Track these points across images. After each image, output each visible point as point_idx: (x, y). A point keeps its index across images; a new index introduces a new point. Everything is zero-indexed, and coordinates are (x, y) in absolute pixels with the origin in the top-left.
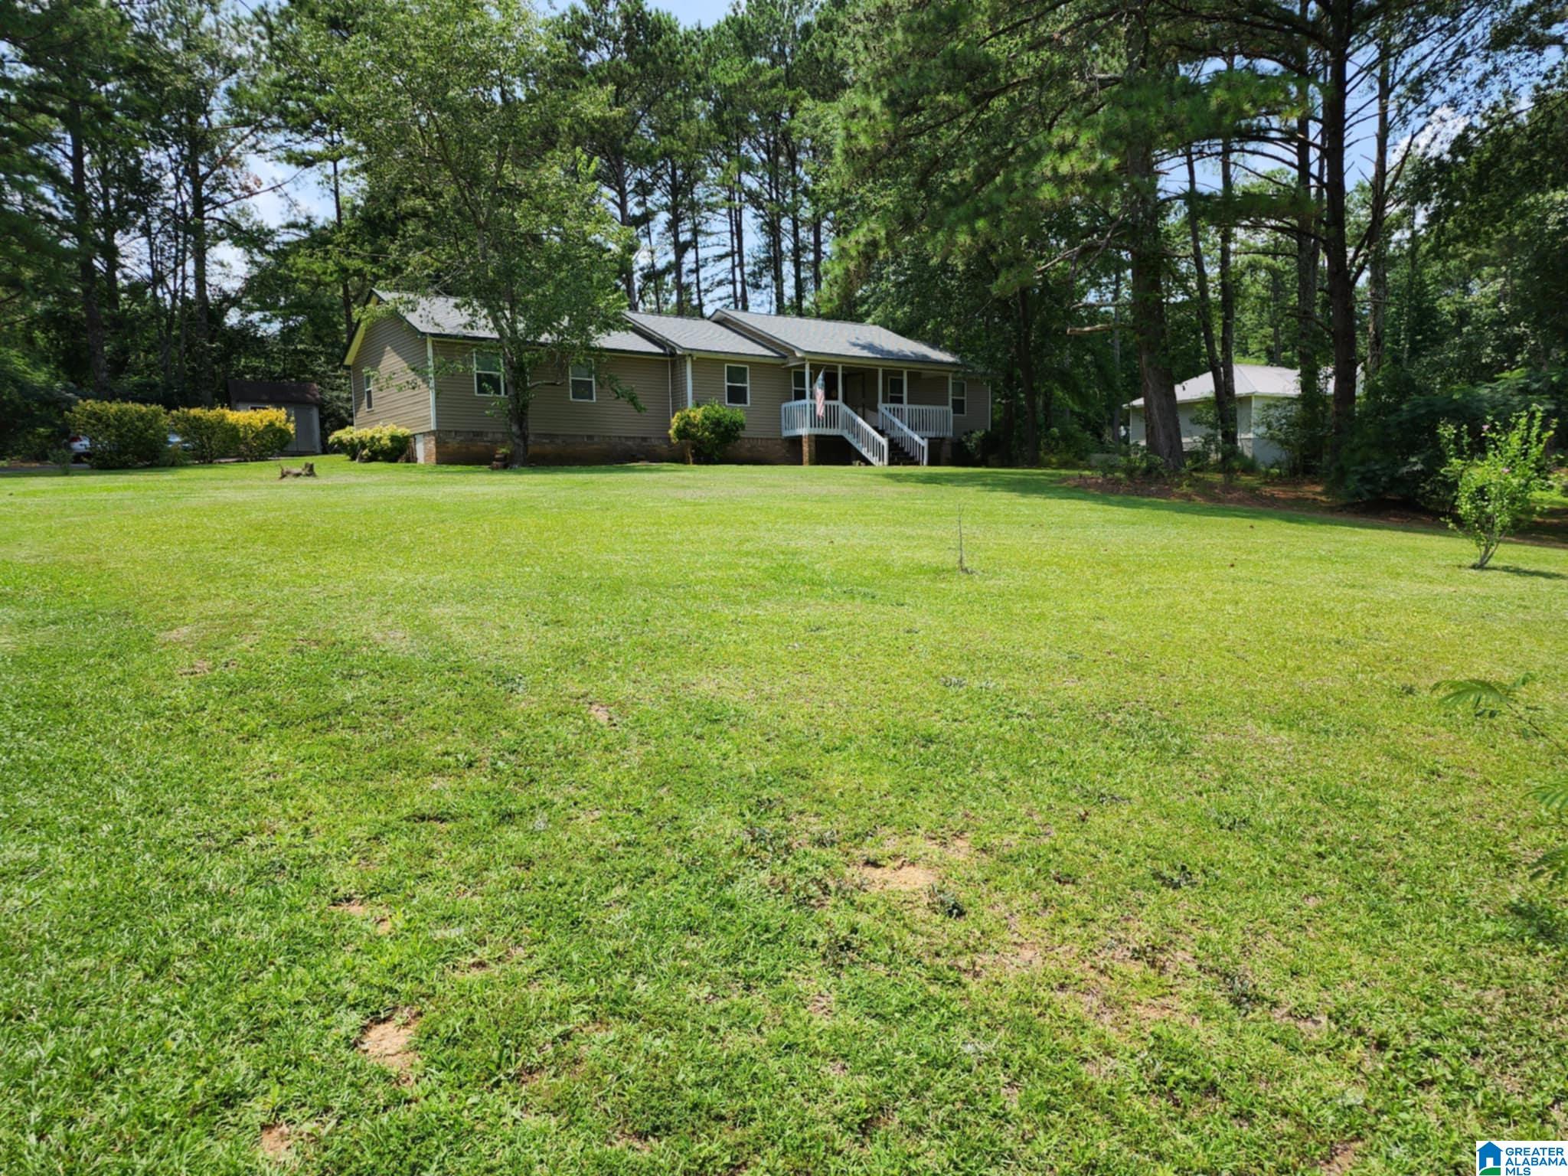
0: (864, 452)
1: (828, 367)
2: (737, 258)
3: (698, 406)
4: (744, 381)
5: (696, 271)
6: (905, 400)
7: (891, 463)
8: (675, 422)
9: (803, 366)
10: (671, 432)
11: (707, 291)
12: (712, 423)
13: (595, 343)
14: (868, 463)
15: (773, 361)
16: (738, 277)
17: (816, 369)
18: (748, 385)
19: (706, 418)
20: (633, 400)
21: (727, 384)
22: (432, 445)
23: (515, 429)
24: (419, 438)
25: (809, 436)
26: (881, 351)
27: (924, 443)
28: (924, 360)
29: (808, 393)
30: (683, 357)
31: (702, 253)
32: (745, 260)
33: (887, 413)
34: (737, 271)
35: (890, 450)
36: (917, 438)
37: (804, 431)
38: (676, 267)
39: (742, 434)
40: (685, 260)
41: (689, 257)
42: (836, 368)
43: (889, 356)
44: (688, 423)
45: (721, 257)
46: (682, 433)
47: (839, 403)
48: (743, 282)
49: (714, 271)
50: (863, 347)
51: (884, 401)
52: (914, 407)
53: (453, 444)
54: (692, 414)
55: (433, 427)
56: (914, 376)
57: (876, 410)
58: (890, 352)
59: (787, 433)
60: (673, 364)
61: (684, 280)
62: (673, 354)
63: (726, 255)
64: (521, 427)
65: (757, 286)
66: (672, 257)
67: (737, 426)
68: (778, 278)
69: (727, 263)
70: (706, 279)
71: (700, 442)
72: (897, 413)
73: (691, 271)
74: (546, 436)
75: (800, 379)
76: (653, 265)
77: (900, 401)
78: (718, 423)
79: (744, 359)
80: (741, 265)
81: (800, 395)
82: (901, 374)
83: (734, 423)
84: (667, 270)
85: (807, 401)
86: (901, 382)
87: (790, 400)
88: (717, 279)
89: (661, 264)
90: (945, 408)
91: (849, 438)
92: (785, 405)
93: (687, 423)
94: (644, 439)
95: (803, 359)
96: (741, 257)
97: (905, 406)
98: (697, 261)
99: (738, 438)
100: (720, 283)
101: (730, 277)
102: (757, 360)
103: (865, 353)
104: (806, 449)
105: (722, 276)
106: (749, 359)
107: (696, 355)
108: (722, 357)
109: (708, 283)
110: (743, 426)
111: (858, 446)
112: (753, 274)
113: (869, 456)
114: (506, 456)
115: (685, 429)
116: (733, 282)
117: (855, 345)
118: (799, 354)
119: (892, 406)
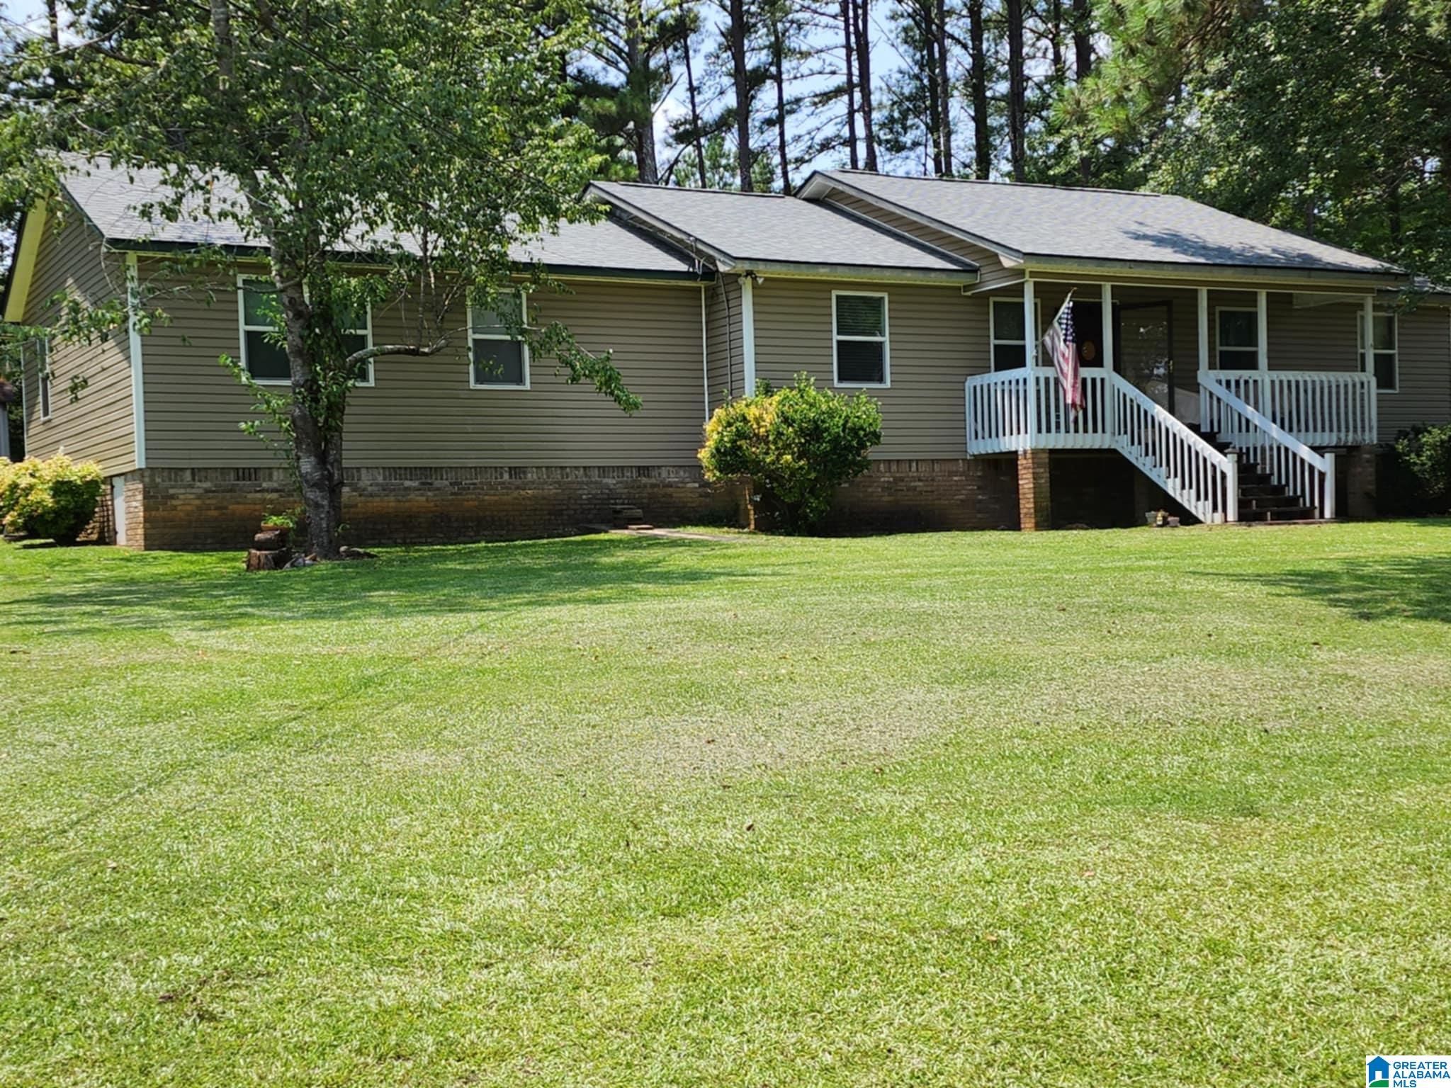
0: (1172, 487)
1: (1082, 290)
2: (857, 96)
3: (768, 391)
4: (877, 329)
5: (779, 121)
6: (1263, 360)
7: (1247, 515)
8: (713, 430)
9: (1018, 290)
10: (704, 455)
11: (800, 161)
12: (802, 432)
13: (516, 253)
14: (1188, 519)
15: (943, 281)
16: (860, 131)
17: (1049, 296)
18: (886, 339)
19: (787, 421)
20: (610, 382)
21: (836, 337)
22: (138, 502)
23: (307, 465)
24: (118, 482)
25: (1035, 452)
26: (1203, 249)
27: (1325, 464)
28: (1308, 266)
29: (1030, 353)
30: (733, 278)
31: (790, 91)
32: (875, 99)
33: (1220, 391)
34: (859, 118)
35: (1241, 481)
36: (1305, 452)
37: (1021, 442)
38: (739, 116)
39: (871, 453)
40: (756, 104)
41: (766, 98)
42: (1098, 290)
43: (1222, 260)
44: (742, 432)
45: (826, 97)
46: (730, 458)
47: (1106, 372)
48: (870, 138)
49: (813, 123)
50: (1160, 241)
51: (1212, 366)
52: (1286, 376)
53: (186, 499)
54: (753, 412)
55: (139, 462)
56: (1279, 302)
57: (1195, 387)
58: (1222, 251)
59: (979, 447)
60: (712, 295)
61: (754, 143)
62: (710, 274)
63: (838, 92)
64: (322, 459)
65: (896, 147)
66: (731, 100)
67: (860, 437)
68: (940, 124)
69: (839, 107)
70: (798, 138)
71: (774, 475)
72: (1249, 393)
73: (769, 122)
74: (412, 472)
75: (1010, 317)
76: (696, 117)
77: (1250, 362)
78: (814, 431)
79: (876, 277)
80: (867, 109)
81: (1011, 358)
82: (1252, 299)
83: (855, 431)
84: (722, 123)
85: (1030, 371)
86: (1253, 318)
87: (986, 370)
88: (819, 138)
89: (711, 111)
90: (1358, 376)
91: (1133, 454)
92: (972, 382)
93: (740, 435)
94: (644, 470)
95: (1019, 273)
96: (866, 94)
97: (1264, 375)
98: (781, 105)
99: (866, 464)
100: (826, 146)
101: (846, 132)
102: (908, 278)
103: (1168, 255)
104: (1026, 483)
105: (829, 131)
106: (888, 277)
107: (763, 272)
108: (823, 274)
109: (803, 145)
110: (876, 437)
111: (1157, 475)
112: (889, 123)
113: (1187, 499)
114: (283, 534)
115: (735, 448)
116: (851, 142)
117: (1138, 237)
118: (1007, 262)
119: (1233, 375)
